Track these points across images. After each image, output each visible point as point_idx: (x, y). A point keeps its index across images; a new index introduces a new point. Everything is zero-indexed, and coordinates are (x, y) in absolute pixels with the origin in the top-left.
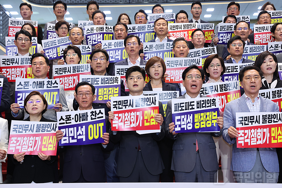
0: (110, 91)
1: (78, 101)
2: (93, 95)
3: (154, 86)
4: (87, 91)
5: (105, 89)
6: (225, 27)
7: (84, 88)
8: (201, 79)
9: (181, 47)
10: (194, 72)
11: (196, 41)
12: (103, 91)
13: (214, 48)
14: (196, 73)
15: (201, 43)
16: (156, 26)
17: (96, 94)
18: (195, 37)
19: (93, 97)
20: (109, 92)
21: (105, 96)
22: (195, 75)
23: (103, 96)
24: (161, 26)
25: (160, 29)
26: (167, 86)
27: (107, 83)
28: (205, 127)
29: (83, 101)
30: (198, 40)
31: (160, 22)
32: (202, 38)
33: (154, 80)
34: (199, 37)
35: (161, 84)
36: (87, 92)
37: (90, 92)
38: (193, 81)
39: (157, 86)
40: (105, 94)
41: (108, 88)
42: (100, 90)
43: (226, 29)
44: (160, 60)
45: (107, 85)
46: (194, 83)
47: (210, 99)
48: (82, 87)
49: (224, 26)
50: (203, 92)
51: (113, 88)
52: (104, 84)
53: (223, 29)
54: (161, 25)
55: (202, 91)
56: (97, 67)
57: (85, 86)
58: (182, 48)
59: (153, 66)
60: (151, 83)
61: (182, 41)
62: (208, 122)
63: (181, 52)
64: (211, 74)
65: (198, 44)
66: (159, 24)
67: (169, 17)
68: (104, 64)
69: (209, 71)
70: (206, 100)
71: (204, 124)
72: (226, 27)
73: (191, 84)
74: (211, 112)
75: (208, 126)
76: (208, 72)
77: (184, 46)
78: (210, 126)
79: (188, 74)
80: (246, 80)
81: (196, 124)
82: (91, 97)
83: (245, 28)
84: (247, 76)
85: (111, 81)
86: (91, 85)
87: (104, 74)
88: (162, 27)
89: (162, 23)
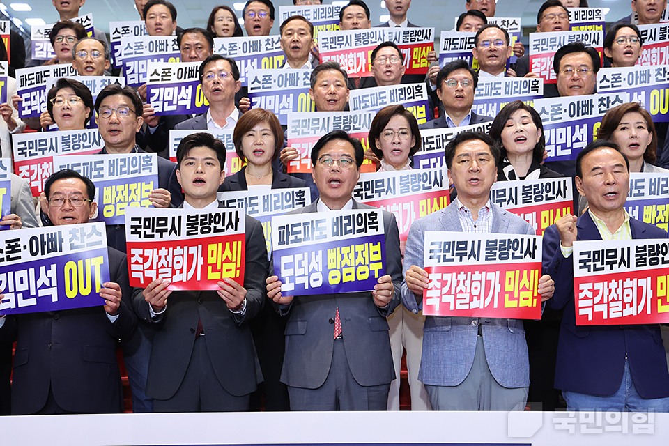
0: (133, 191)
1: (50, 215)
2: (90, 202)
3: (251, 179)
4: (75, 193)
5: (120, 188)
6: (455, 41)
7: (68, 185)
8: (353, 166)
9: (332, 86)
10: (340, 148)
11: (381, 70)
12: (114, 193)
13: (421, 87)
14: (341, 150)
15: (392, 77)
16: (285, 37)
17: (96, 200)
18: (379, 62)
19: (91, 208)
20: (129, 195)
21: (119, 206)
22: (339, 156)
23: (115, 205)
24: (296, 36)
25: (293, 45)
26: (285, 180)
27: (125, 172)
28: (353, 280)
29: (64, 218)
30: (385, 69)
31: (291, 27)
32: (395, 65)
33: (252, 166)
34: (388, 63)
35: (271, 176)
36: (74, 195)
37: (83, 195)
38: (333, 171)
39: (259, 181)
40: (120, 202)
41: (127, 185)
42: (107, 191)
43: (458, 46)
44: (269, 117)
45: (125, 176)
46: (335, 176)
47: (365, 214)
48: (62, 181)
49: (454, 39)
50: (360, 192)
51: (139, 184)
52: (117, 175)
53: (452, 46)
54: (296, 34)
55: (358, 190)
56: (111, 131)
57: (70, 181)
58: (332, 88)
59: (251, 133)
60: (246, 174)
61: (334, 72)
62: (360, 269)
63: (329, 97)
64: (385, 152)
65: (387, 78)
66: (289, 32)
67: (329, 13)
68: (127, 124)
69: (381, 145)
70: (353, 215)
71: (350, 274)
72: (459, 41)
73: (327, 177)
74: (367, 245)
75: (361, 277)
76: (379, 148)
77: (338, 83)
78: (365, 277)
79: (322, 152)
80: (459, 165)
81: (332, 274)
82: (85, 207)
83: (497, 42)
84: (461, 155)
85: (134, 166)
86: (85, 180)
87: (130, 148)
88: (296, 39)
89: (296, 28)
